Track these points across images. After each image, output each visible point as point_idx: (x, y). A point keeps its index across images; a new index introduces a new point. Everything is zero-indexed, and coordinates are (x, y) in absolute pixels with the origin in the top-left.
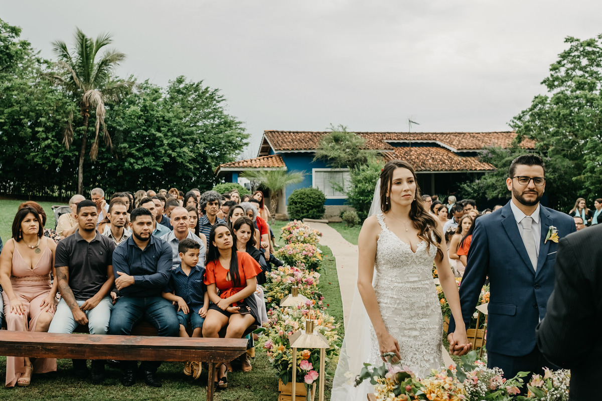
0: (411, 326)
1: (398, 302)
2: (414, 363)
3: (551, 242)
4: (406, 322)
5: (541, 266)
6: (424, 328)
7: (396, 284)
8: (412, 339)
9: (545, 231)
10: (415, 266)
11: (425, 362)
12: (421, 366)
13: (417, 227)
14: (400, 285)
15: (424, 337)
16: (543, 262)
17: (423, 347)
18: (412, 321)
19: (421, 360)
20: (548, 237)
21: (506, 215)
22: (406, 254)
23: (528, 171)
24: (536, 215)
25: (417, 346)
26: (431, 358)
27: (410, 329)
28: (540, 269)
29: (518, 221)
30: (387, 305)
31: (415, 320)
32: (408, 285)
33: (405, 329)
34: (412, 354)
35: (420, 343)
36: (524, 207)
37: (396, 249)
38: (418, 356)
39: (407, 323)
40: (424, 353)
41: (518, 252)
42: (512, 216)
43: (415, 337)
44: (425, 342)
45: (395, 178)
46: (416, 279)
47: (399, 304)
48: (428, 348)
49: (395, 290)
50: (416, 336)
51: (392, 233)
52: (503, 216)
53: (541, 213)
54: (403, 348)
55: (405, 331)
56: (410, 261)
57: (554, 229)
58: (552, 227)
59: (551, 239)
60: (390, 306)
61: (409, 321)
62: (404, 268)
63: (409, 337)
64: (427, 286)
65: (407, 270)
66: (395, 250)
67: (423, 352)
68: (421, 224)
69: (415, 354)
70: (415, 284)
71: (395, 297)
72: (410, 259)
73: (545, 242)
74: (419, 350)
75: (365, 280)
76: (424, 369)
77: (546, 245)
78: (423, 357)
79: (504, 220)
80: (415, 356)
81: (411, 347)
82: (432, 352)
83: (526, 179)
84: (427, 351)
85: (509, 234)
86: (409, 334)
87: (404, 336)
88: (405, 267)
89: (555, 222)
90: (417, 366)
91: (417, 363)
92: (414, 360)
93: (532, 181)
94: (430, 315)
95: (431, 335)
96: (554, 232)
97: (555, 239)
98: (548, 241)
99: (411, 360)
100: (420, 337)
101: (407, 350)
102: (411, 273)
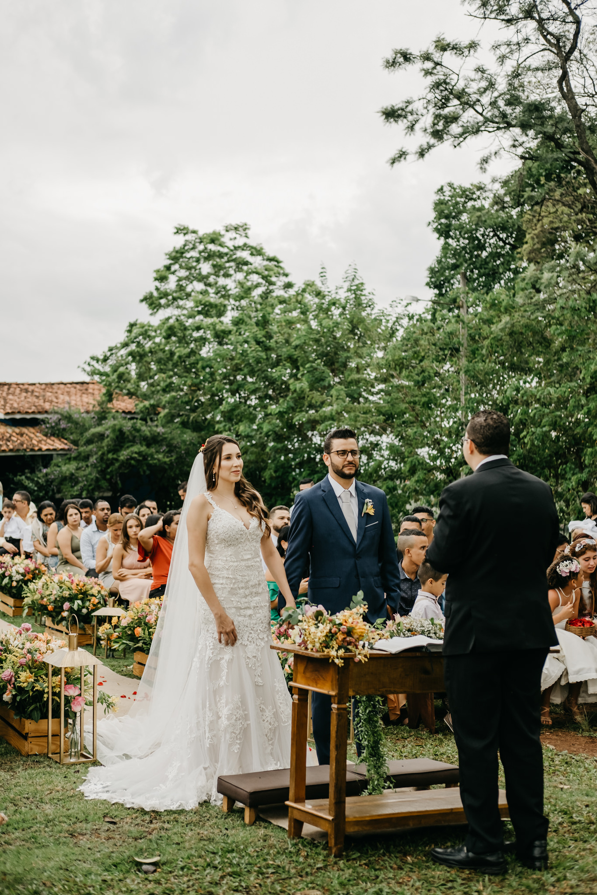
0: (246, 605)
1: (234, 581)
2: (250, 642)
3: (368, 514)
5: (361, 538)
6: (257, 607)
7: (231, 564)
8: (247, 618)
9: (361, 505)
10: (248, 543)
11: (260, 640)
13: (244, 503)
14: (236, 564)
15: (258, 615)
16: (362, 534)
17: (258, 626)
18: (247, 600)
19: (257, 639)
20: (364, 510)
21: (326, 490)
22: (240, 531)
23: (345, 444)
24: (352, 488)
25: (252, 625)
26: (265, 636)
27: (244, 608)
28: (359, 541)
29: (338, 495)
30: (223, 586)
31: (249, 598)
32: (243, 563)
33: (241, 609)
34: (248, 634)
35: (254, 622)
36: (343, 480)
38: (253, 635)
39: (242, 603)
40: (259, 631)
41: (340, 525)
42: (331, 491)
43: (250, 616)
44: (259, 621)
45: (224, 454)
46: (250, 557)
47: (234, 584)
48: (261, 626)
49: (231, 570)
51: (224, 511)
52: (323, 491)
53: (357, 488)
55: (241, 611)
56: (244, 538)
57: (370, 502)
58: (367, 500)
59: (367, 511)
60: (226, 586)
61: (244, 600)
62: (238, 546)
63: (245, 616)
64: (258, 564)
65: (241, 548)
66: (231, 527)
67: (257, 631)
68: (248, 500)
69: (251, 633)
70: (249, 562)
71: (231, 576)
72: (244, 535)
73: (363, 516)
74: (254, 629)
75: (197, 561)
76: (260, 648)
77: (364, 518)
78: (258, 635)
79: (325, 495)
80: (250, 635)
81: (247, 627)
83: (344, 453)
84: (261, 629)
85: (331, 507)
86: (244, 613)
87: (240, 615)
88: (240, 545)
89: (369, 496)
90: (254, 645)
91: (253, 643)
92: (250, 639)
93: (350, 454)
96: (370, 504)
97: (371, 512)
98: (365, 513)
99: (248, 640)
100: (254, 615)
101: (243, 630)
102: (245, 550)
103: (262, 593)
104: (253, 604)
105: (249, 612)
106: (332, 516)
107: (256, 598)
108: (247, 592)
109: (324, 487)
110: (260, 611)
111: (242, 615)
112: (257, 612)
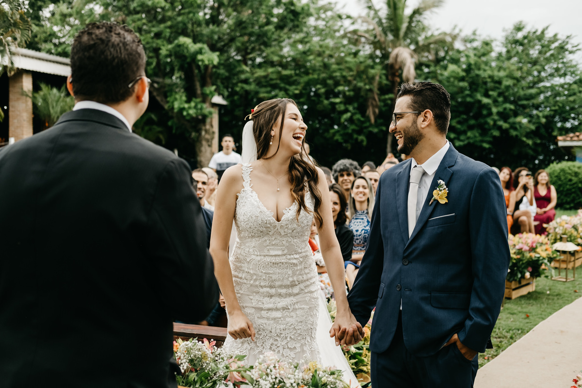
0: (271, 306)
1: (255, 277)
3: (438, 202)
5: (415, 234)
6: (289, 309)
7: (253, 257)
8: (272, 322)
12: (283, 355)
14: (258, 258)
15: (288, 319)
16: (419, 229)
17: (287, 331)
19: (284, 348)
20: (434, 197)
22: (266, 223)
25: (278, 331)
27: (268, 310)
31: (275, 298)
32: (268, 259)
33: (261, 309)
34: (271, 340)
35: (282, 327)
38: (279, 343)
40: (288, 339)
41: (398, 214)
44: (290, 326)
46: (280, 253)
47: (256, 280)
48: (293, 333)
49: (252, 263)
54: (260, 333)
55: (263, 312)
56: (273, 231)
58: (440, 182)
59: (438, 198)
61: (268, 300)
62: (263, 239)
63: (268, 319)
64: (295, 261)
65: (268, 241)
67: (286, 338)
69: (276, 340)
70: (277, 258)
71: (252, 272)
72: (272, 229)
73: (430, 203)
74: (282, 336)
77: (430, 207)
80: (276, 343)
81: (271, 332)
82: (299, 338)
84: (293, 337)
86: (268, 315)
87: (262, 318)
88: (266, 238)
94: (297, 294)
95: (297, 317)
96: (442, 188)
98: (434, 200)
99: (271, 348)
100: (282, 319)
101: (265, 335)
102: (273, 245)
104: (281, 306)
105: (278, 314)
107: (287, 299)
108: (273, 291)
110: (292, 314)
111: (264, 318)
112: (288, 314)
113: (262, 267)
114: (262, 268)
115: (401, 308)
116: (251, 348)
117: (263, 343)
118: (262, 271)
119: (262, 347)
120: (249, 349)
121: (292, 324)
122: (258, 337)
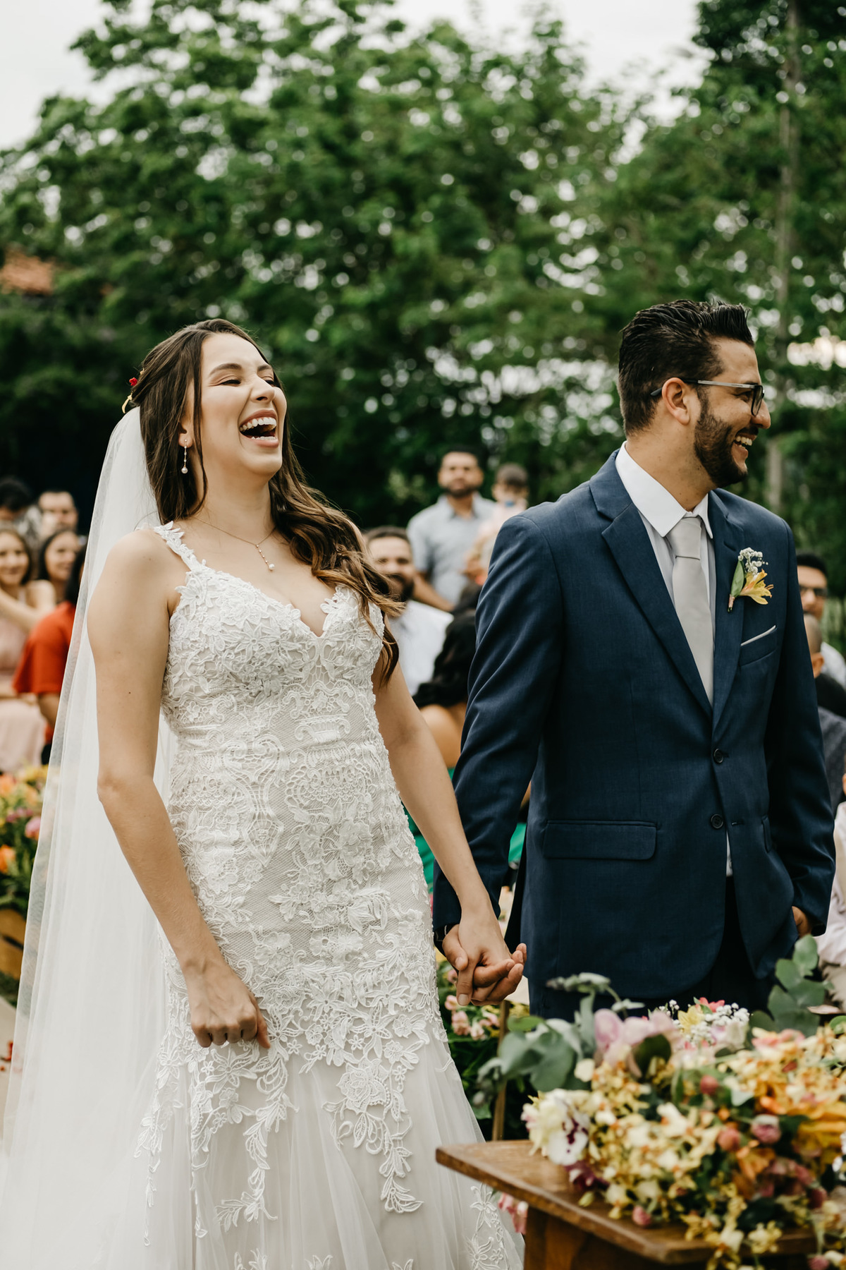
0: (332, 917)
1: (280, 830)
2: (358, 1053)
3: (746, 601)
4: (313, 906)
5: (727, 685)
6: (378, 922)
7: (267, 763)
8: (341, 967)
9: (725, 568)
10: (321, 684)
11: (397, 1045)
14: (284, 763)
15: (382, 954)
16: (731, 671)
17: (384, 990)
18: (332, 899)
20: (736, 588)
21: (614, 513)
22: (293, 638)
25: (361, 992)
27: (327, 930)
28: (723, 697)
31: (341, 891)
32: (312, 761)
33: (312, 933)
34: (345, 1024)
37: (257, 622)
38: (369, 1028)
39: (316, 910)
40: (391, 1012)
41: (660, 641)
43: (348, 957)
44: (390, 973)
45: (212, 365)
48: (401, 994)
49: (268, 787)
50: (354, 953)
51: (225, 574)
52: (601, 515)
55: (313, 941)
56: (309, 668)
57: (755, 559)
58: (747, 552)
59: (746, 591)
61: (322, 899)
62: (288, 697)
63: (329, 960)
66: (253, 626)
68: (318, 536)
73: (731, 605)
76: (400, 1071)
77: (734, 614)
78: (389, 1026)
79: (612, 530)
81: (341, 998)
86: (326, 948)
90: (371, 1064)
91: (372, 1053)
92: (356, 1043)
95: (403, 942)
96: (753, 566)
97: (760, 593)
98: (738, 598)
99: (348, 1046)
100: (366, 955)
101: (327, 1011)
102: (314, 712)
103: (389, 872)
104: (357, 913)
105: (346, 943)
106: (632, 609)
107: (368, 891)
108: (333, 870)
109: (605, 502)
110: (390, 937)
111: (318, 957)
112: (379, 940)
113: (299, 789)
114: (299, 794)
115: (729, 871)
116: (291, 1056)
117: (325, 1034)
118: (302, 801)
119: (324, 1046)
120: (287, 1059)
121: (394, 967)
122: (306, 1018)
